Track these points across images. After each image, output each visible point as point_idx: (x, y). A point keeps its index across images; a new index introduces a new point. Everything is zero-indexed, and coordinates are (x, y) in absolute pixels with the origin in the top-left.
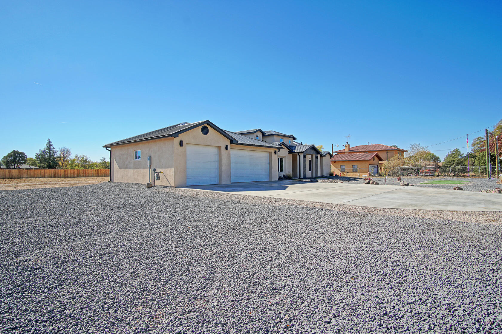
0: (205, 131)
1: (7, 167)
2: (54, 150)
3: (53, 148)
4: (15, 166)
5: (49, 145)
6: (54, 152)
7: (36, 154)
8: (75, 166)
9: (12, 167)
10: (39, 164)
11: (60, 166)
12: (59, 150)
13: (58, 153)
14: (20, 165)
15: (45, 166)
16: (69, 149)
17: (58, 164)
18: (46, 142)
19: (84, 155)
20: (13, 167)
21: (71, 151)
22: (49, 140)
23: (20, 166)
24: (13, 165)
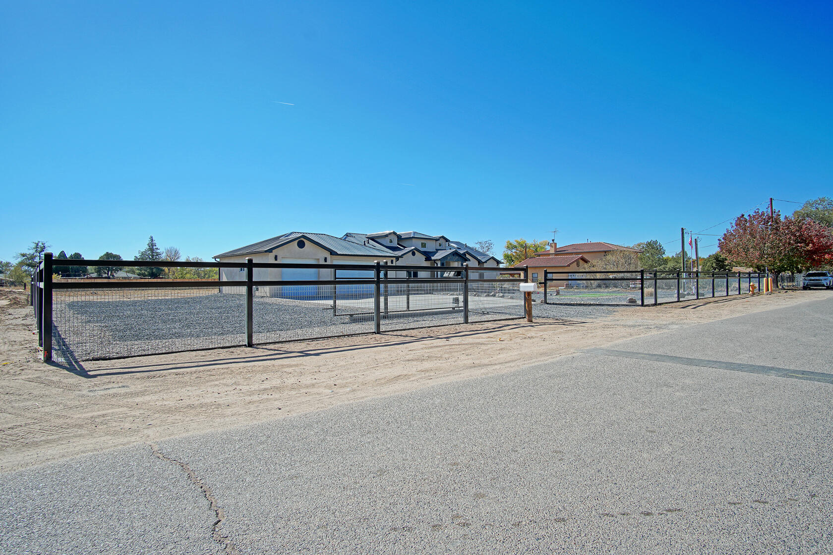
0: (301, 245)
1: (99, 275)
2: (158, 251)
3: (157, 249)
4: (108, 274)
5: (152, 245)
6: (158, 254)
7: (135, 257)
8: (186, 274)
9: (104, 275)
10: (138, 271)
11: (165, 274)
12: (164, 251)
13: (163, 255)
14: (115, 272)
15: (147, 273)
16: (178, 250)
17: (164, 270)
18: (148, 241)
19: (198, 258)
20: (107, 275)
21: (180, 252)
22: (152, 237)
23: (114, 274)
24: (106, 273)
